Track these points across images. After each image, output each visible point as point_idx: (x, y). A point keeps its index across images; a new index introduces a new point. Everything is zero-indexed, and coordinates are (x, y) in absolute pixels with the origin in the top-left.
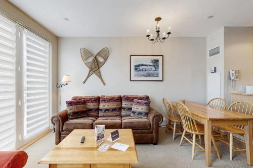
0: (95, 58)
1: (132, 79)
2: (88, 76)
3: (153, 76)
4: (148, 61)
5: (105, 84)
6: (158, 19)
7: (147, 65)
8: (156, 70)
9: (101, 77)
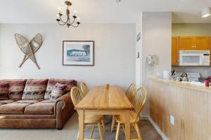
0: (30, 43)
1: (64, 64)
2: (24, 60)
5: (39, 69)
7: (78, 51)
8: (87, 55)
9: (35, 62)
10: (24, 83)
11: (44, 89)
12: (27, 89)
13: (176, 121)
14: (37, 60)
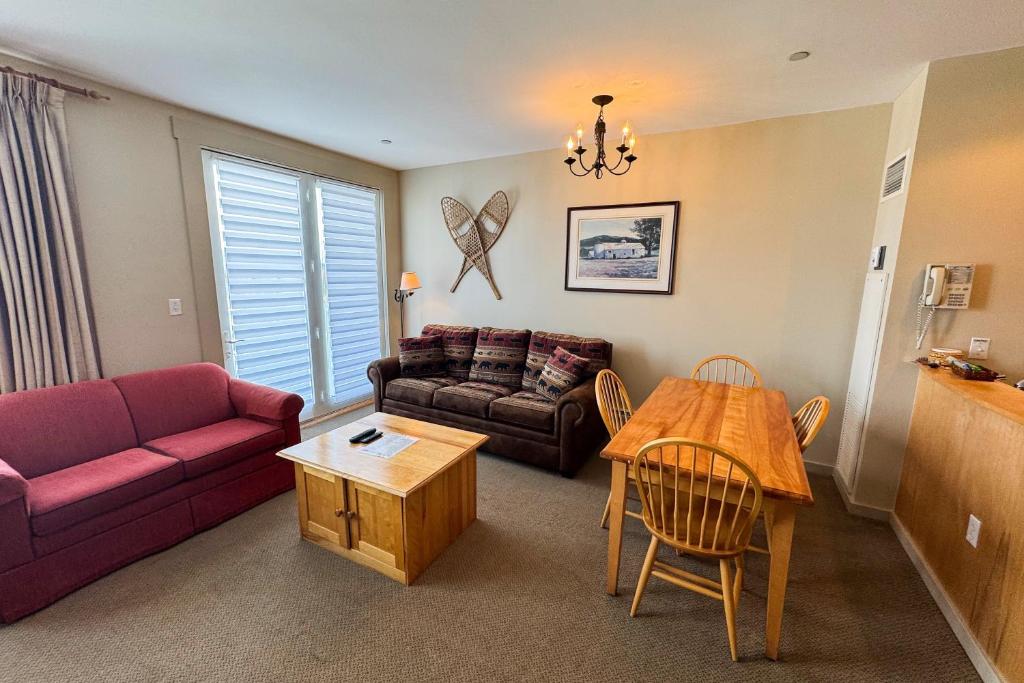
0: (476, 222)
1: (570, 286)
2: (463, 272)
3: (639, 275)
4: (623, 223)
5: (500, 298)
6: (603, 100)
7: (618, 240)
8: (648, 255)
9: (491, 278)
10: (471, 338)
11: (518, 359)
12: (481, 353)
13: (985, 534)
14: (494, 272)
